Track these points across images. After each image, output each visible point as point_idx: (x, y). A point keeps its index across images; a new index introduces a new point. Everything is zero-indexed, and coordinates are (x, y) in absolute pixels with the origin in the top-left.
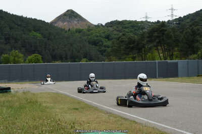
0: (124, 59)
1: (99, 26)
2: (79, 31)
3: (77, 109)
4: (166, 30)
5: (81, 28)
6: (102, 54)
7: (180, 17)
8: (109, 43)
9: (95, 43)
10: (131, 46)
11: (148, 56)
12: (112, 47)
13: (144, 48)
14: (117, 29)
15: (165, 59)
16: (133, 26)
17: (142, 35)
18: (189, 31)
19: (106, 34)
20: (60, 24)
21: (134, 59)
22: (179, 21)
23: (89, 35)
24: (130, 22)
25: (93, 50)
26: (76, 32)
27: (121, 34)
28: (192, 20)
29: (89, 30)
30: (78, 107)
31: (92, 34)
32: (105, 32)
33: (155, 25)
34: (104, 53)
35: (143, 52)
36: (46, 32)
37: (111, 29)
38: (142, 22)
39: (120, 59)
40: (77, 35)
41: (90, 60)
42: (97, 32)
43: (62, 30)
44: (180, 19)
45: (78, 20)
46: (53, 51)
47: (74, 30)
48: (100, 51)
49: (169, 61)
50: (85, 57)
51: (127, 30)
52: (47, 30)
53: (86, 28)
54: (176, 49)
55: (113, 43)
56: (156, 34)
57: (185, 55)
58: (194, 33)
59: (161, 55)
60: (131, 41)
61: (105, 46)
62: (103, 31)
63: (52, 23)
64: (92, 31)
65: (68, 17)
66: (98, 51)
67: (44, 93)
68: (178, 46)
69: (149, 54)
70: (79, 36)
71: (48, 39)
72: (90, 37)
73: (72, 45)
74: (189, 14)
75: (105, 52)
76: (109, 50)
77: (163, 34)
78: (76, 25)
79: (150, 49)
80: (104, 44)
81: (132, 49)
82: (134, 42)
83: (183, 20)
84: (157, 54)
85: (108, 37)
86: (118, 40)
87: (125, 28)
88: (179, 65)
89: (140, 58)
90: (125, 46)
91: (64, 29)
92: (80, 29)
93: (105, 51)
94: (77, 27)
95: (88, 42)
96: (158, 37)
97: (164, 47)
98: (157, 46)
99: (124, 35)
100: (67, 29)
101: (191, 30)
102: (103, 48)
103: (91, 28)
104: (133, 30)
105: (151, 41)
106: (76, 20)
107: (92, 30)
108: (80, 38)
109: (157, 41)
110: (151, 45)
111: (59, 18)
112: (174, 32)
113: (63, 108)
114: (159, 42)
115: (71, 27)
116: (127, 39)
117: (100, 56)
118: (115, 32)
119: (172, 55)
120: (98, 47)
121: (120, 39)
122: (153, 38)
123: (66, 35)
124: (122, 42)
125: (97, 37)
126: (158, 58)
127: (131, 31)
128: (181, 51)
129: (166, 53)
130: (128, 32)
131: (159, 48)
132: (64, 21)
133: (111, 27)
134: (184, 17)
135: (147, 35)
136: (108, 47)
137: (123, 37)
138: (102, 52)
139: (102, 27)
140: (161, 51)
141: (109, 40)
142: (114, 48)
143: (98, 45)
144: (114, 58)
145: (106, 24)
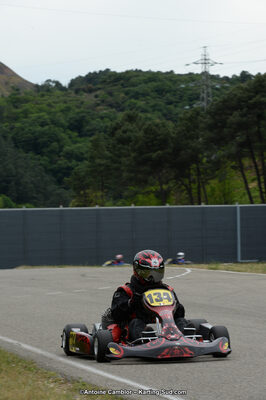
0: (132, 199)
1: (49, 89)
6: (60, 182)
8: (84, 145)
9: (35, 145)
10: (154, 155)
11: (208, 189)
12: (92, 157)
13: (198, 161)
14: (110, 99)
16: (160, 92)
17: (190, 119)
19: (71, 115)
21: (163, 198)
23: (16, 119)
24: (153, 77)
27: (121, 116)
29: (15, 101)
31: (26, 113)
32: (68, 109)
33: (232, 88)
34: (65, 179)
35: (194, 177)
37: (88, 99)
38: (191, 77)
39: (117, 198)
41: (20, 200)
42: (41, 110)
48: (54, 172)
50: (2, 191)
51: (141, 103)
53: (7, 94)
55: (96, 145)
56: (235, 117)
59: (253, 185)
60: (154, 140)
61: (70, 156)
62: (63, 106)
64: (27, 106)
66: (47, 171)
69: (214, 183)
72: (18, 125)
75: (68, 175)
76: (82, 167)
77: (260, 116)
79: (217, 165)
80: (67, 148)
81: (157, 166)
82: (164, 143)
84: (239, 182)
85: (78, 126)
86: (112, 134)
87: (136, 96)
89: (185, 194)
90: (133, 155)
93: (68, 171)
95: (14, 139)
96: (241, 126)
97: (263, 160)
98: (238, 157)
99: (131, 119)
102: (62, 162)
103: (24, 95)
104: (161, 103)
105: (220, 141)
107: (27, 101)
110: (220, 153)
114: (247, 144)
116: (141, 134)
117: (52, 187)
118: (104, 111)
120: (44, 160)
121: (119, 133)
122: (226, 131)
124: (124, 141)
125: (43, 125)
126: (242, 195)
127: (154, 108)
130: (144, 111)
131: (246, 162)
133: (90, 91)
135: (208, 120)
136: (80, 158)
137: (128, 126)
138: (60, 175)
139: (58, 92)
140: (250, 175)
141: (80, 136)
142: (98, 161)
143: (45, 150)
144: (99, 194)
145: (73, 83)
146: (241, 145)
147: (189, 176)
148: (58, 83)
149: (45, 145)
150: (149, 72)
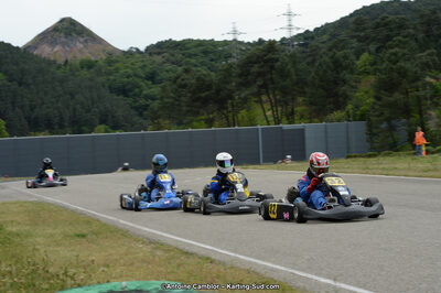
0: (189, 124)
1: (130, 54)
2: (89, 65)
3: (83, 236)
4: (277, 60)
5: (93, 59)
6: (141, 115)
7: (307, 31)
8: (156, 90)
9: (123, 91)
10: (203, 95)
11: (240, 116)
12: (162, 98)
13: (231, 98)
14: (172, 58)
15: (278, 121)
16: (205, 53)
17: (226, 70)
18: (327, 59)
19: (147, 70)
20: (46, 51)
21: (210, 123)
22: (306, 39)
23: (110, 74)
24: (200, 43)
25: (121, 106)
26: (82, 67)
27: (180, 69)
28: (333, 36)
29: (110, 62)
30: (85, 232)
31: (117, 70)
32: (145, 66)
33: (253, 49)
34: (145, 113)
35: (230, 109)
36: (15, 67)
37: (158, 59)
38: (225, 43)
39: (180, 124)
40: (84, 72)
41: (115, 127)
42: (127, 67)
43: (50, 63)
44: (307, 36)
45: (86, 41)
46: (32, 110)
47: (78, 62)
48: (136, 109)
49: (286, 126)
50: (103, 122)
51: (193, 61)
52: (17, 64)
53: (104, 57)
54: (300, 99)
55: (164, 89)
56: (255, 69)
57: (318, 112)
58: (337, 65)
59: (269, 113)
60: (203, 85)
61: (147, 97)
62: (141, 64)
63: (27, 47)
64: (117, 65)
65: (62, 34)
66: (131, 107)
67: (11, 203)
68: (303, 93)
69: (243, 112)
70: (88, 76)
71: (20, 84)
72: (112, 78)
73: (72, 96)
74: (327, 24)
75: (145, 109)
76: (156, 104)
77: (272, 68)
78: (80, 51)
79: (245, 100)
80: (145, 92)
81: (205, 101)
82: (209, 87)
83: (313, 38)
84: (260, 111)
85: (152, 77)
86: (175, 82)
87: (190, 56)
88: (307, 135)
89: (224, 121)
90: (189, 95)
91: (55, 62)
92: (90, 61)
93: (146, 107)
94: (84, 57)
95: (110, 87)
96: (259, 74)
97: (275, 96)
98: (258, 94)
99: (186, 71)
100: (61, 61)
101: (332, 57)
102: (142, 101)
103: (116, 58)
104: (206, 60)
105: (246, 84)
106: (82, 40)
107: (117, 61)
108: (91, 80)
109: (260, 82)
110: (247, 92)
111: (44, 37)
112: (294, 63)
113: (52, 235)
114: (264, 86)
115: (70, 57)
116: (193, 81)
117: (136, 118)
118: (168, 66)
119: (293, 113)
120: (130, 100)
121: (179, 80)
122: (250, 77)
123: (59, 73)
124: (185, 86)
125: (128, 77)
126: (262, 119)
127: (203, 64)
128: (311, 104)
129: (279, 109)
130: (196, 66)
131: (264, 98)
132: (53, 43)
133: (159, 54)
134: (316, 29)
135: (238, 71)
136: (153, 99)
137: (185, 76)
138: (141, 110)
139: (138, 55)
140: (267, 106)
141: (154, 83)
142: (166, 100)
143: (131, 94)
144: (167, 122)
145: (148, 48)
146: (260, 87)
147: (227, 108)
148: (137, 49)
149: (130, 90)
150: (198, 40)
